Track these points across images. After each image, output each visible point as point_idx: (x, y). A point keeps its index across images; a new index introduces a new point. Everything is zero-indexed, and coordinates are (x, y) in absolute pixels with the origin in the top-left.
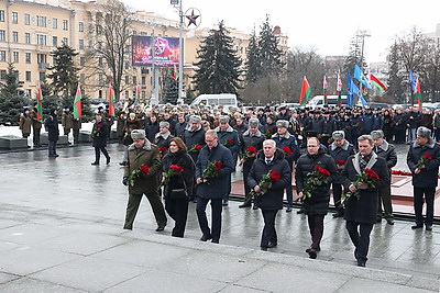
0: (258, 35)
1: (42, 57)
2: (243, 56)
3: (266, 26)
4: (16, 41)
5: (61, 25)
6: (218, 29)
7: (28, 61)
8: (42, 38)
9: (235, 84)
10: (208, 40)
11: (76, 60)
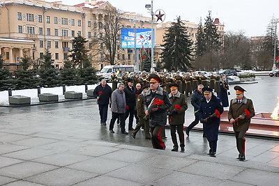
0: (203, 25)
1: (65, 44)
2: (194, 39)
3: (209, 18)
4: (49, 34)
5: (76, 23)
6: (176, 22)
7: (57, 46)
8: (65, 32)
9: (189, 58)
10: (170, 29)
11: (86, 45)
